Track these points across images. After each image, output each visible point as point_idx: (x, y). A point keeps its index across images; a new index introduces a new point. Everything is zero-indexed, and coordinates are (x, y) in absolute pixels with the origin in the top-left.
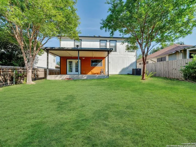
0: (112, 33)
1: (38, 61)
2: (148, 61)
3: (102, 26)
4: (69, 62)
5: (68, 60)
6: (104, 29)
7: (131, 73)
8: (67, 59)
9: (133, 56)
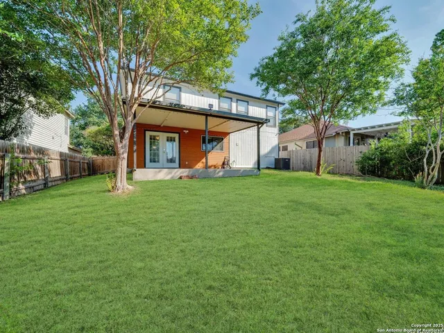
0: (267, 89)
1: (31, 127)
2: (287, 146)
3: (254, 72)
4: (151, 139)
5: (148, 134)
6: (256, 79)
7: (274, 166)
8: (145, 131)
9: (274, 136)
